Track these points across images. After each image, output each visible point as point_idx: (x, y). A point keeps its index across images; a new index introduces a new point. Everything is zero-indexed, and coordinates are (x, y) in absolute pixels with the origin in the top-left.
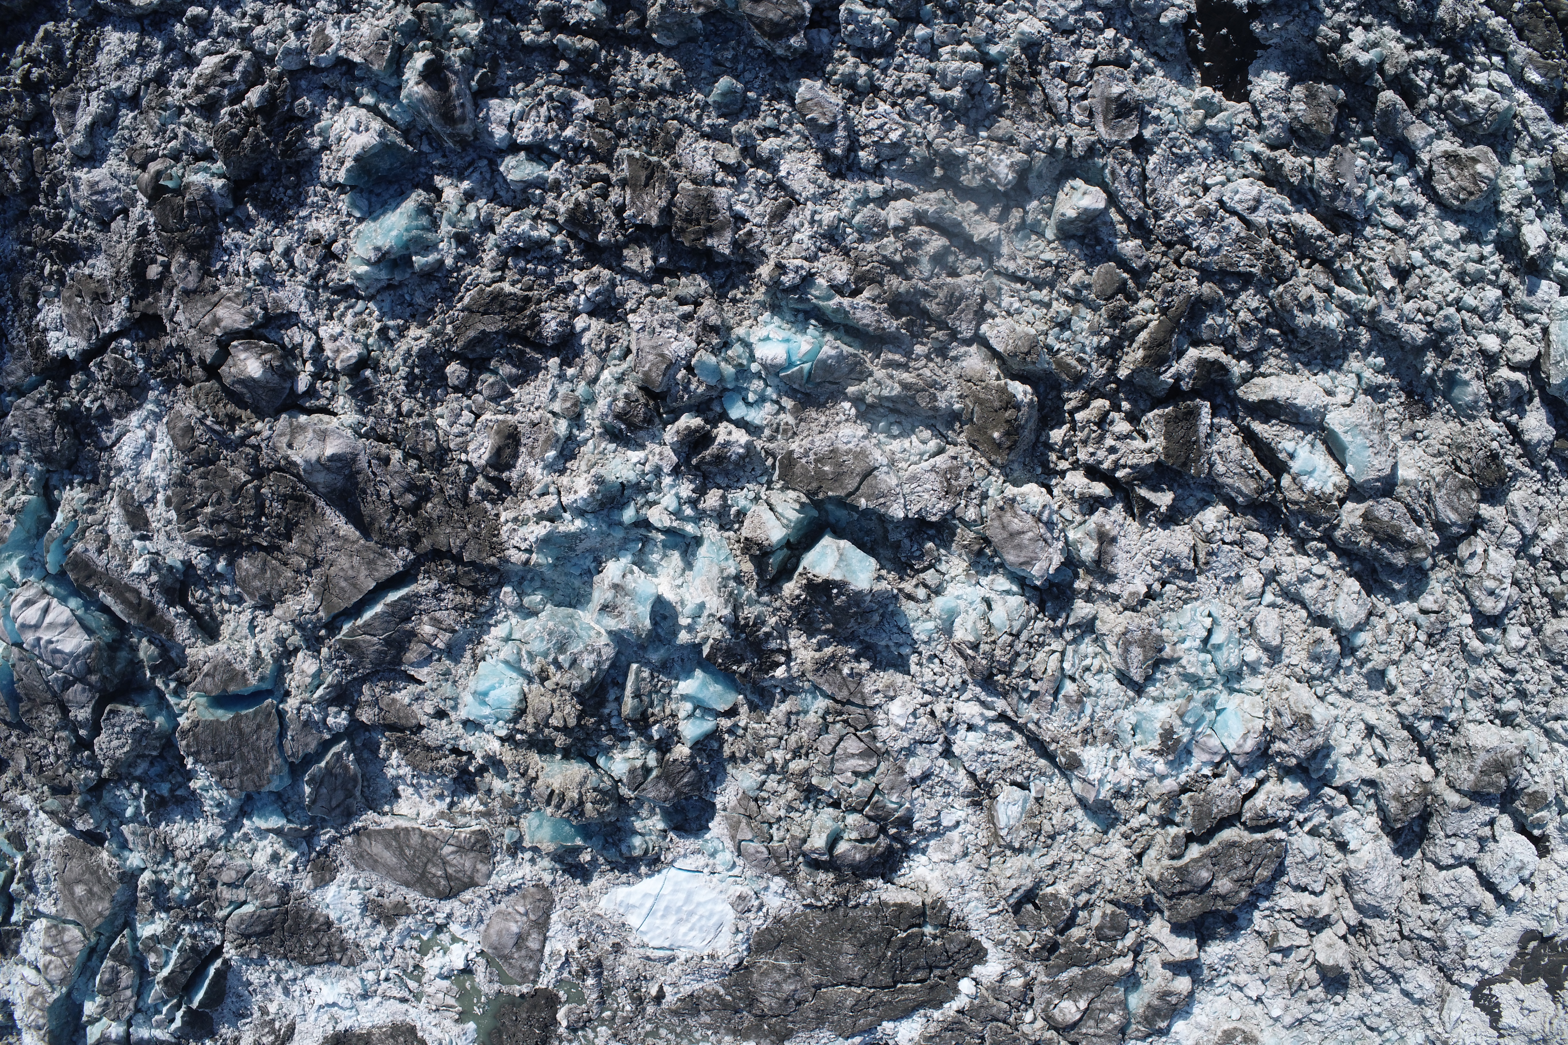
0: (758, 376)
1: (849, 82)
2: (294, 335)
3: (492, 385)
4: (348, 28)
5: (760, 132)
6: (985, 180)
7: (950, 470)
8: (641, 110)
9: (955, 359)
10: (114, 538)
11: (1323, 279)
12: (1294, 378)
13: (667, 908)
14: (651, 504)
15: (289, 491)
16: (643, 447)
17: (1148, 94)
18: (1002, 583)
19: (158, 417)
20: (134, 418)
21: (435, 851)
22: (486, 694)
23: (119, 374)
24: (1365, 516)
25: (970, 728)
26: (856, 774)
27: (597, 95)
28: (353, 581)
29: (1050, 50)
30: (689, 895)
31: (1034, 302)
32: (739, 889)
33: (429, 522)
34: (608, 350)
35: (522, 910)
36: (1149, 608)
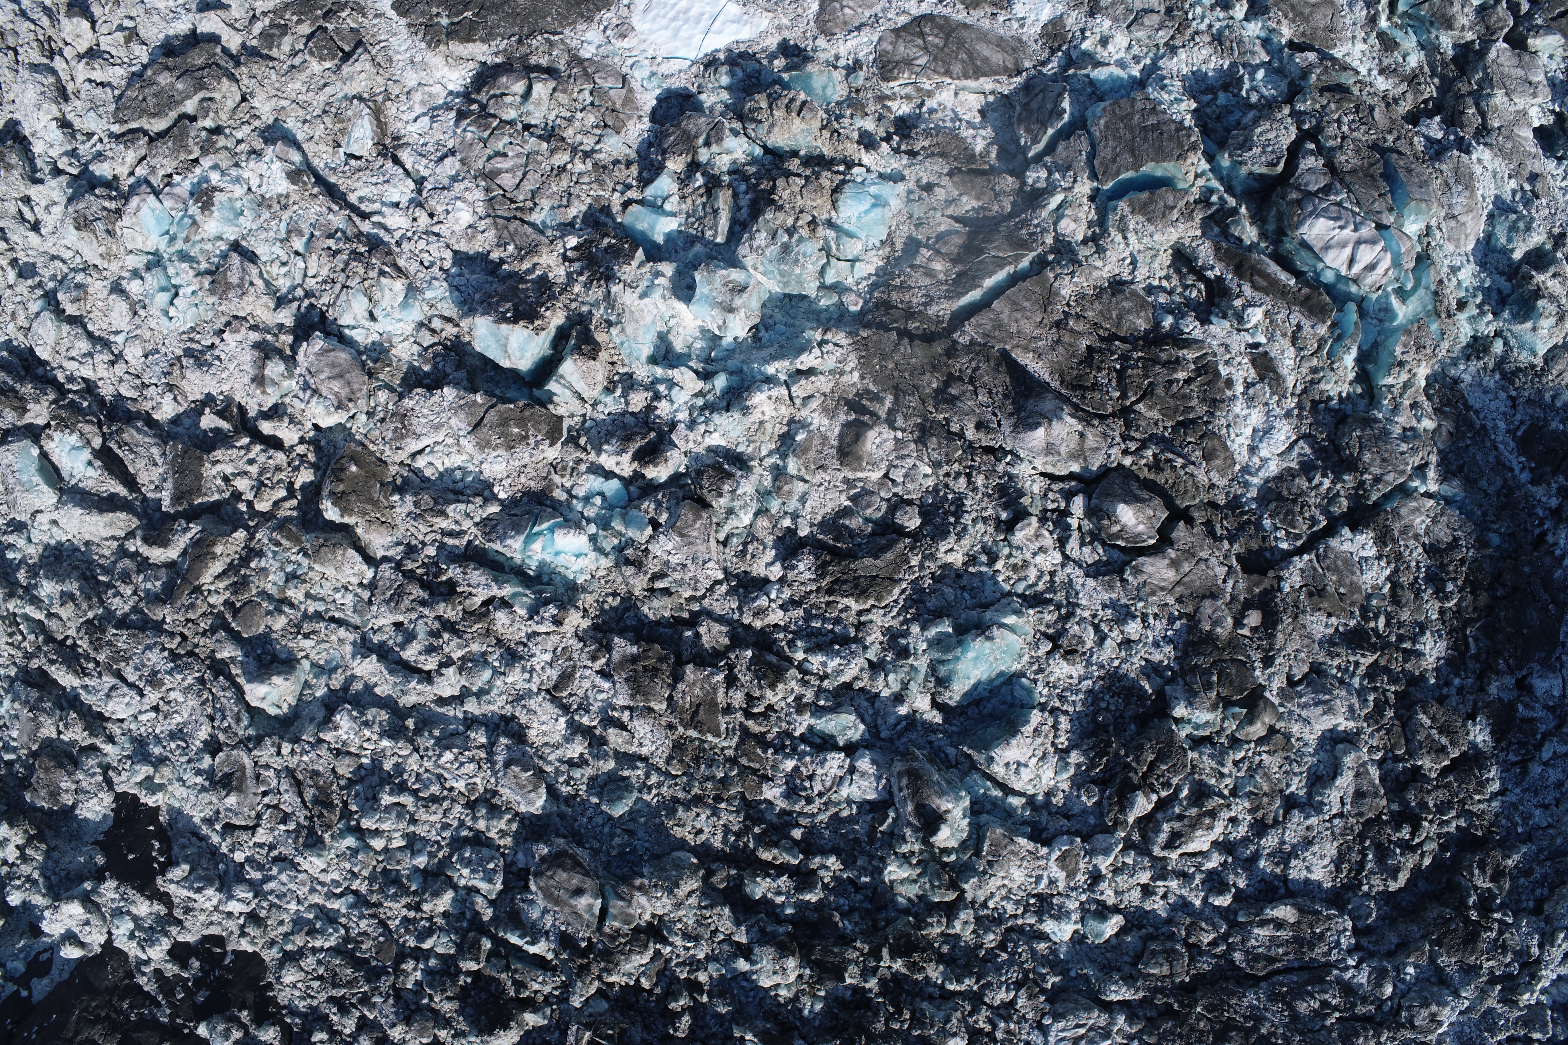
0: (589, 521)
1: (495, 811)
2: (1089, 555)
3: (868, 506)
4: (1039, 878)
5: (586, 763)
6: (362, 714)
7: (402, 437)
8: (709, 785)
9: (398, 544)
10: (1286, 343)
11: (53, 625)
12: (87, 537)
13: (698, 22)
14: (700, 394)
15: (1089, 395)
16: (710, 449)
17: (206, 797)
18: (358, 335)
19: (1245, 470)
20: (1273, 468)
21: (935, 59)
22: (874, 206)
23: (1290, 512)
24: (25, 411)
25: (397, 205)
26: (505, 155)
27: (760, 802)
28: (1016, 306)
29: (296, 841)
30: (675, 36)
31: (322, 599)
32: (625, 43)
33: (934, 368)
34: (745, 544)
35: (847, 11)
36: (224, 320)
